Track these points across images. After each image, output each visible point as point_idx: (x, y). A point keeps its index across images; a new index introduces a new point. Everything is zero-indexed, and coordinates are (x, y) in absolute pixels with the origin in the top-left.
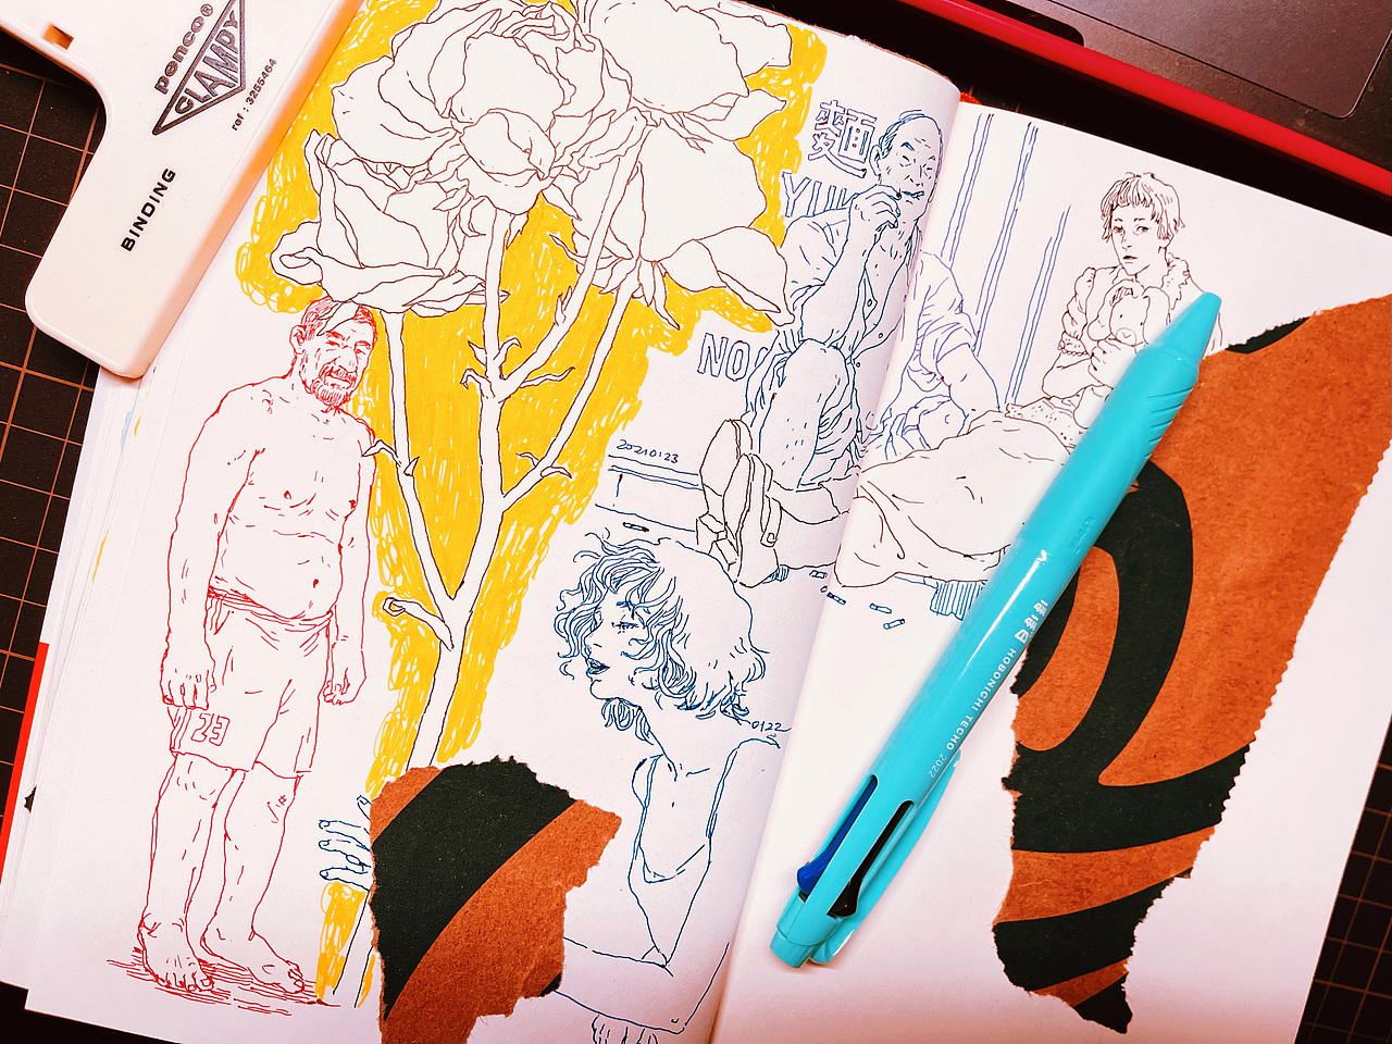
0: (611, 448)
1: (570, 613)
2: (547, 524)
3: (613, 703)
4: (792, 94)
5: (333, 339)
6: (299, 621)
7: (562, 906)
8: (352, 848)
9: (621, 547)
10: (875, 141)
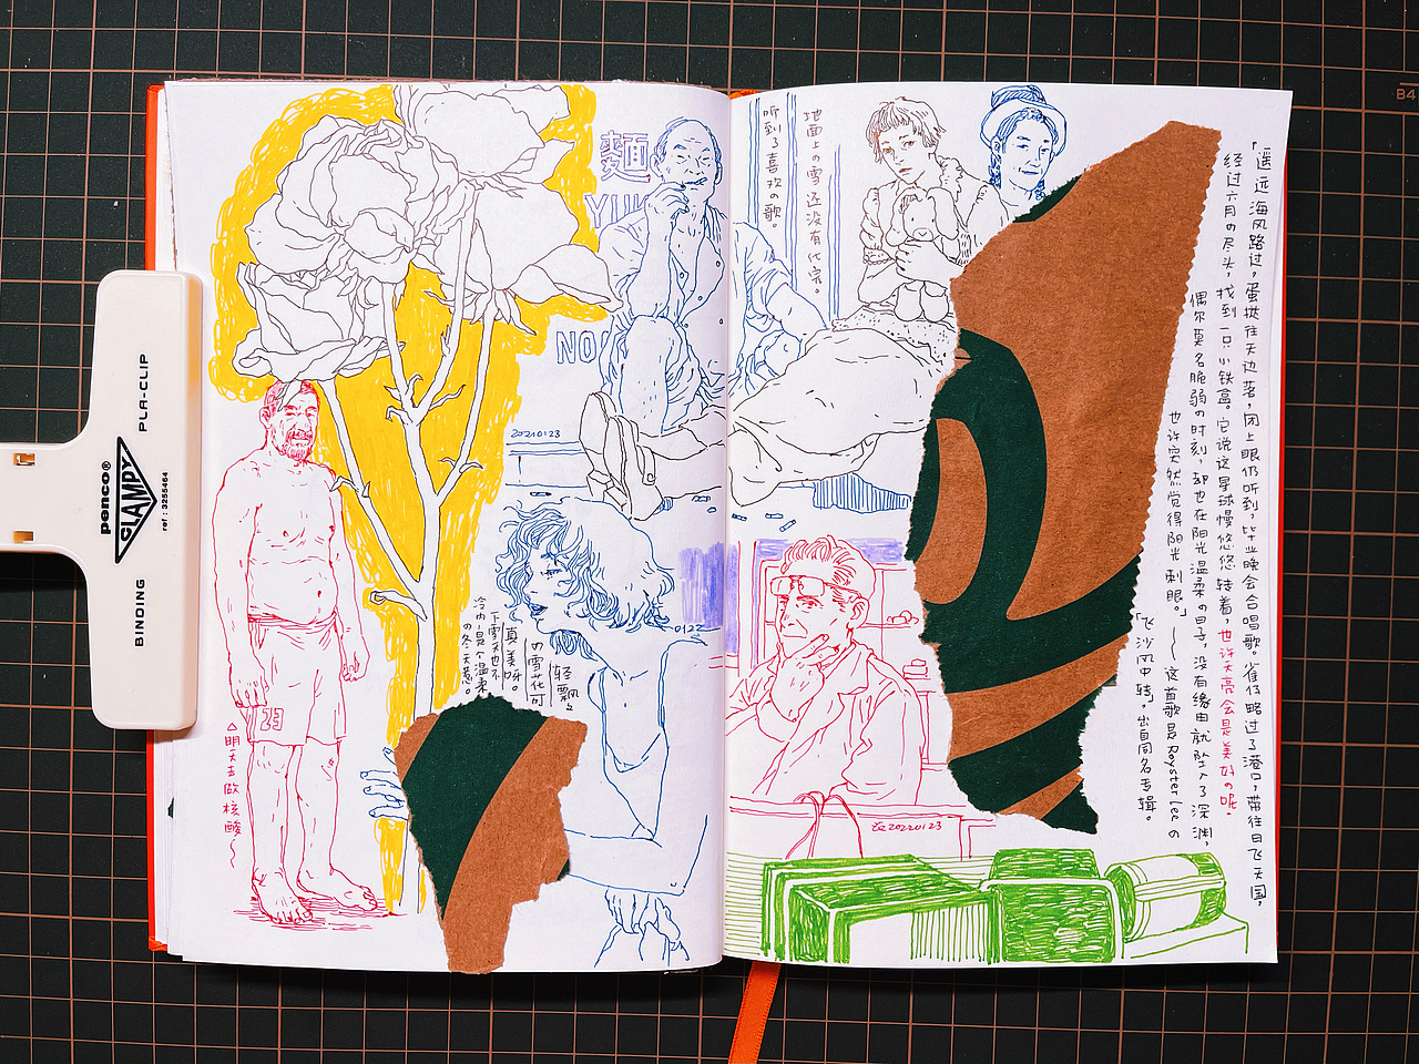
0: (507, 439)
1: (507, 572)
2: (473, 508)
3: (557, 634)
4: (577, 135)
5: (290, 411)
6: (314, 624)
7: (557, 805)
8: (388, 790)
9: (533, 512)
10: (651, 152)
